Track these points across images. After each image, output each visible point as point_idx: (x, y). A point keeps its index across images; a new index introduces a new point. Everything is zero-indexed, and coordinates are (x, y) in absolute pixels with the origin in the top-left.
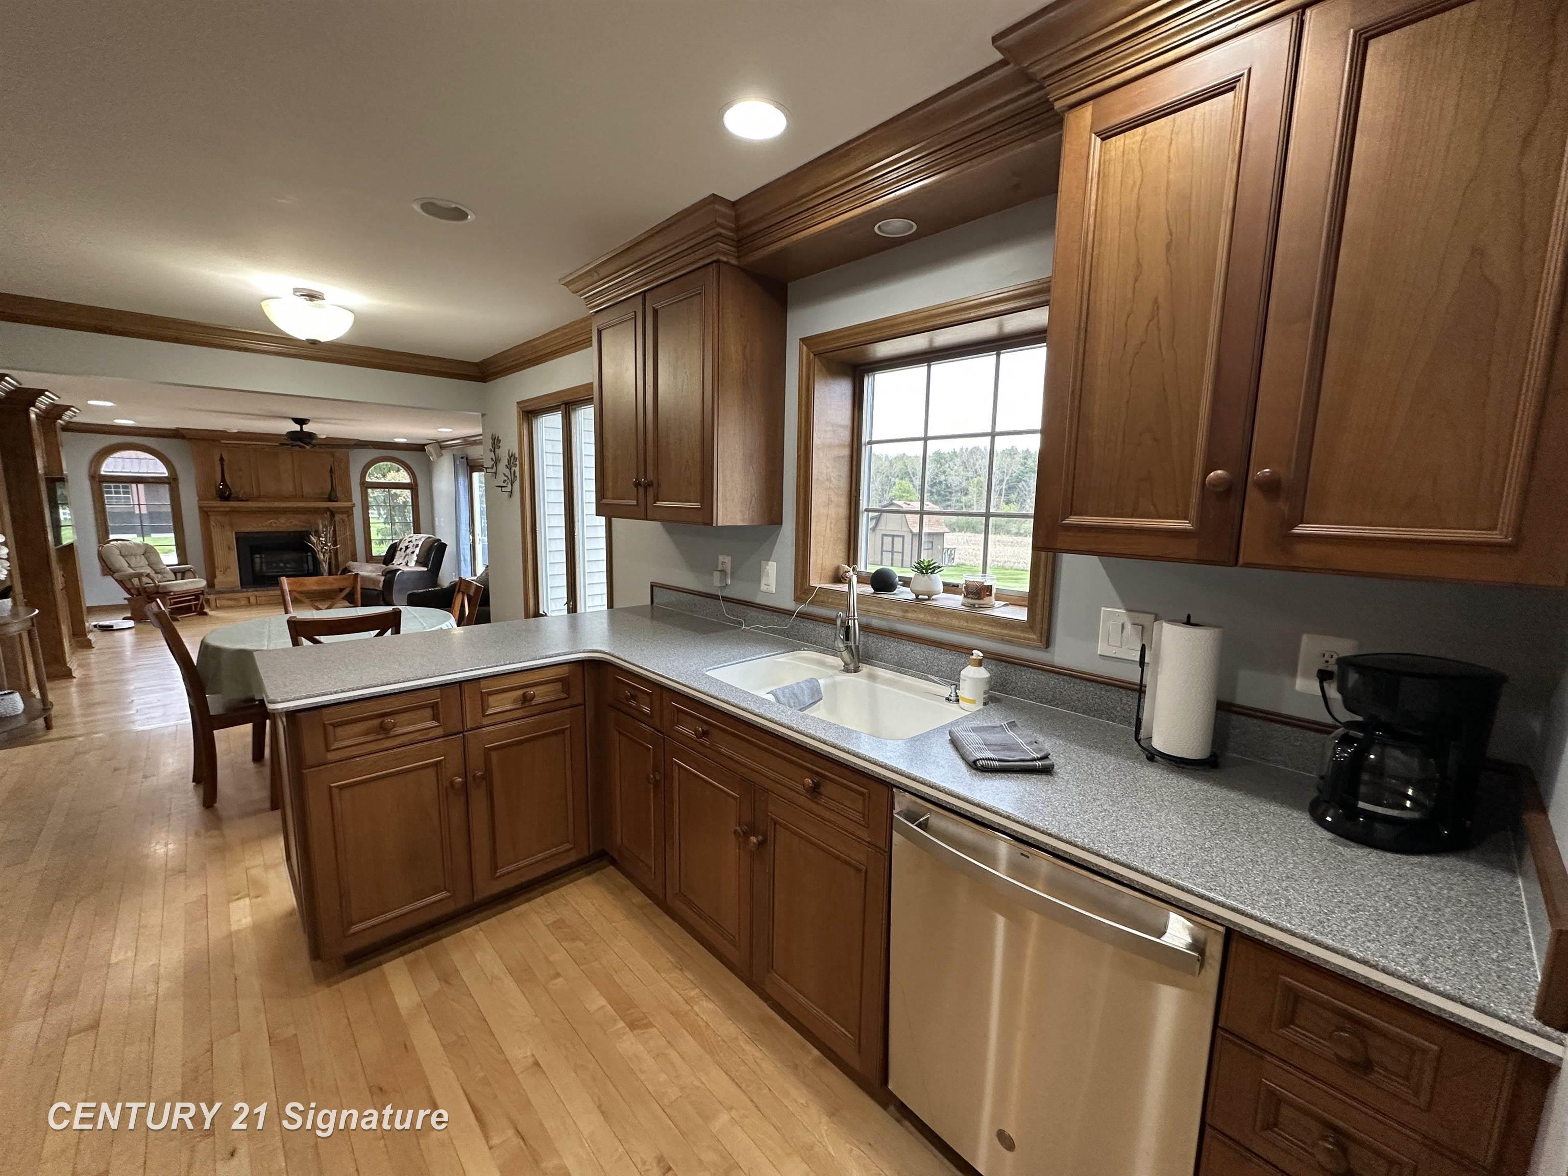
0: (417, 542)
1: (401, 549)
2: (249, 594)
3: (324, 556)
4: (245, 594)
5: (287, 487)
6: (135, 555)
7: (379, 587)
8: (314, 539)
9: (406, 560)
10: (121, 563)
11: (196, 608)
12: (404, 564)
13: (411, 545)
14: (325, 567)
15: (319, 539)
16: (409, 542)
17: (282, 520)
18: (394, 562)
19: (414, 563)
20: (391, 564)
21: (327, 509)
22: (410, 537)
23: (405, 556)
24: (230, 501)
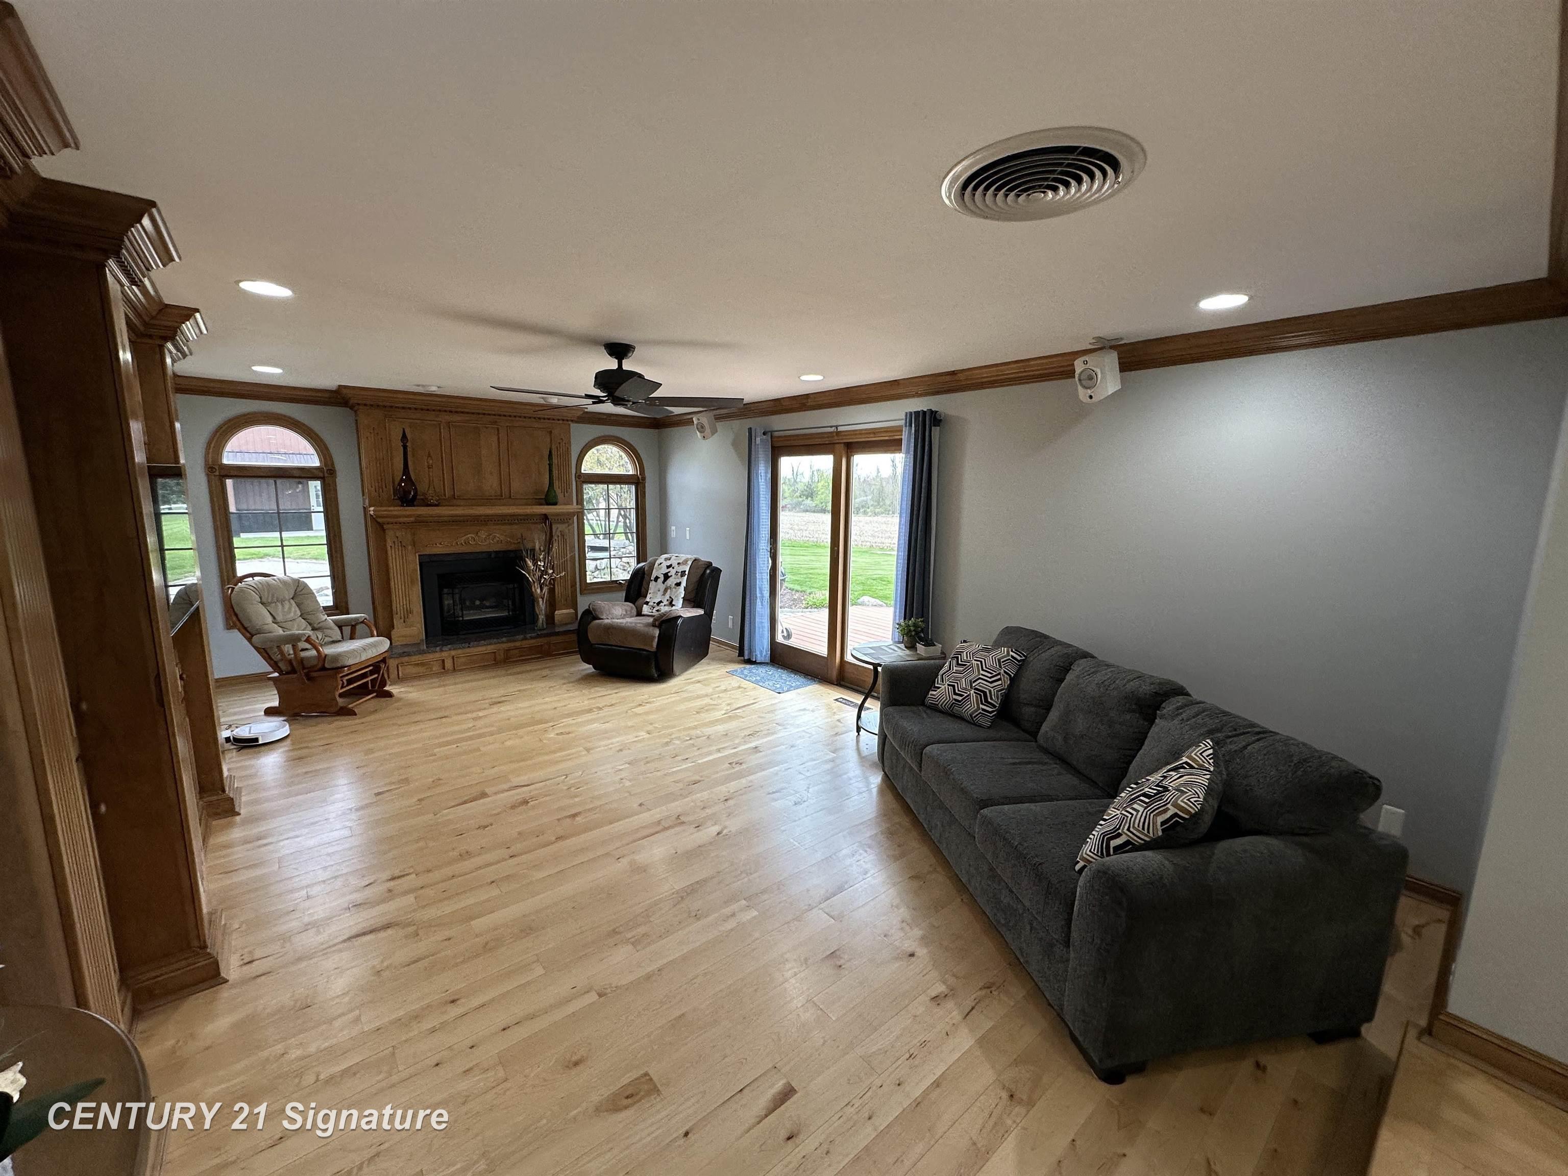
0: (681, 569)
1: (657, 579)
2: (444, 654)
3: (541, 590)
4: (437, 656)
5: (491, 484)
6: (282, 602)
7: (652, 646)
8: (528, 563)
9: (667, 597)
10: (261, 616)
11: (373, 686)
12: (665, 602)
13: (672, 572)
14: (542, 605)
15: (535, 564)
16: (668, 567)
17: (483, 535)
18: (648, 599)
19: (681, 601)
20: (640, 601)
21: (545, 517)
22: (666, 559)
23: (666, 590)
24: (414, 506)
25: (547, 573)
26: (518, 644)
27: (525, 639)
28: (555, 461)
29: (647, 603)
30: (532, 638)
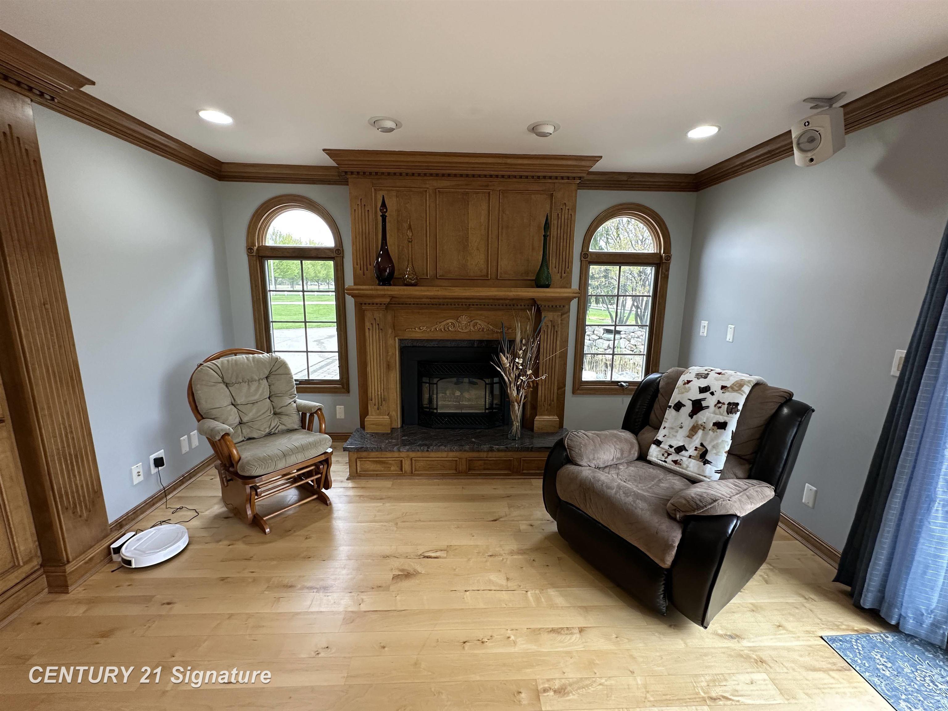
0: (729, 397)
1: (679, 406)
2: (403, 454)
3: (518, 393)
4: (396, 454)
5: (476, 261)
6: (249, 382)
8: (505, 361)
9: (697, 441)
10: (219, 398)
12: (691, 451)
13: (710, 401)
14: (517, 410)
15: (513, 360)
16: (703, 390)
17: (464, 320)
18: (660, 437)
19: (723, 457)
20: (646, 433)
21: (533, 302)
22: (699, 376)
23: (694, 430)
24: (390, 285)
25: (525, 374)
26: (483, 455)
27: (491, 450)
28: (554, 231)
29: (658, 443)
30: (499, 450)
